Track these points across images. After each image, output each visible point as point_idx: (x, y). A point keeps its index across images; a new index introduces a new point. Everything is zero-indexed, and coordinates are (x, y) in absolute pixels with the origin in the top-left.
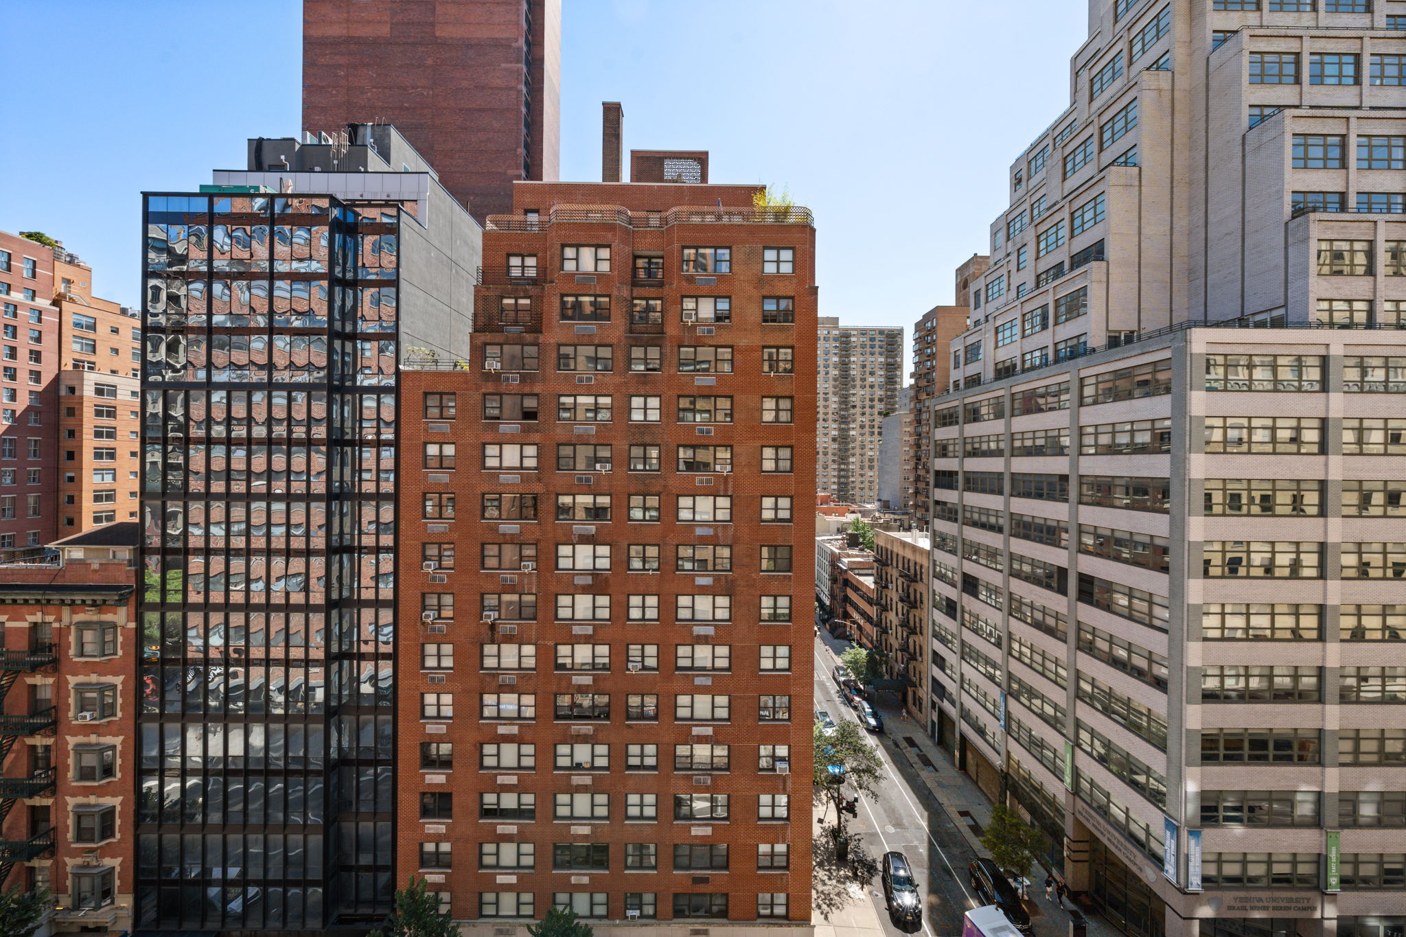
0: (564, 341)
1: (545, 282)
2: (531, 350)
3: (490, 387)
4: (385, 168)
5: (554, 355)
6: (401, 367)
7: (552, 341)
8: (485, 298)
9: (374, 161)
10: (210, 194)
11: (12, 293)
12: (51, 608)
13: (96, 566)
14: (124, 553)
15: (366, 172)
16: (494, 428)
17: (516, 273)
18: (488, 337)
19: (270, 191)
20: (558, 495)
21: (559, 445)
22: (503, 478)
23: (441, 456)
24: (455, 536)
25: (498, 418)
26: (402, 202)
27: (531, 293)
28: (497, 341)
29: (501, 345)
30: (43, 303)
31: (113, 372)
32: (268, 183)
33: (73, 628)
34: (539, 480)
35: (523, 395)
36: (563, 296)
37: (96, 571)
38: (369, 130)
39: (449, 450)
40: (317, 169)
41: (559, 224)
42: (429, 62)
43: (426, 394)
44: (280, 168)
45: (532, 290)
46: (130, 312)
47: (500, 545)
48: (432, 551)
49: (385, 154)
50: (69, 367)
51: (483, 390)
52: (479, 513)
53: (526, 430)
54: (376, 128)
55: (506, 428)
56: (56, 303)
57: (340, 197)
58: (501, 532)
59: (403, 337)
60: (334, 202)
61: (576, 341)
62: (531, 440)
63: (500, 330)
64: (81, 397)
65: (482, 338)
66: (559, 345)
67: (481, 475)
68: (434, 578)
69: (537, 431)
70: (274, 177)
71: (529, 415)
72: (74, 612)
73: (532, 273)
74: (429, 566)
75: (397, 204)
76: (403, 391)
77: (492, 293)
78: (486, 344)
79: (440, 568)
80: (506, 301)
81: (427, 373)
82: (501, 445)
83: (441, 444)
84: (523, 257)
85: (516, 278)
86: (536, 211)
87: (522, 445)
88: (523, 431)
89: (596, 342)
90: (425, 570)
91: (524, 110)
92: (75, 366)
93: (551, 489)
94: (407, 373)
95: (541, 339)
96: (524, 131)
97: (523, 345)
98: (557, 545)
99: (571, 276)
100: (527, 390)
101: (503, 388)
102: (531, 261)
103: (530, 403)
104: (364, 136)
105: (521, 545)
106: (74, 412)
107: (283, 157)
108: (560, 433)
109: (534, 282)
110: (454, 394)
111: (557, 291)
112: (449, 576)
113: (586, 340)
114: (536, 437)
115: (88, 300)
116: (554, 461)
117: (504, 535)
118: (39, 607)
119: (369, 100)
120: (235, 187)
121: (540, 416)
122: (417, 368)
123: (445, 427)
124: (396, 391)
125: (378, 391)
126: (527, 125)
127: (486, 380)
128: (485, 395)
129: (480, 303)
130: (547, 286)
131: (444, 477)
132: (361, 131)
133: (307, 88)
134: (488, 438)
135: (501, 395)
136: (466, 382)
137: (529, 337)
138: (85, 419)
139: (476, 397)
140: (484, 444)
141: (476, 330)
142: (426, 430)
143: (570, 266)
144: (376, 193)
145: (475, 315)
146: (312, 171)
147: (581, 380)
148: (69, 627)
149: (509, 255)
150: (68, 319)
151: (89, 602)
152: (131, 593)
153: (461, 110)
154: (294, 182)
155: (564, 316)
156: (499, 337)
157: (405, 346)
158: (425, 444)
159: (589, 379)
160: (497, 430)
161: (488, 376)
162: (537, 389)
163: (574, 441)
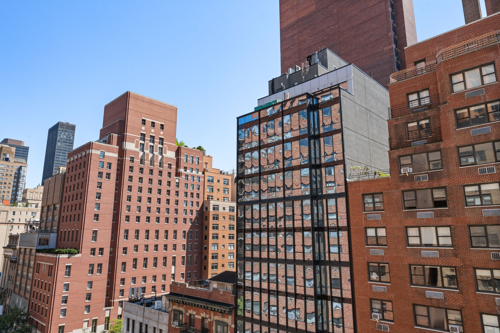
0: (462, 143)
1: (439, 104)
2: (435, 156)
3: (406, 186)
4: (326, 71)
5: (455, 155)
6: (348, 180)
7: (452, 145)
8: (396, 126)
9: (321, 70)
10: (258, 110)
11: (193, 171)
12: (208, 311)
13: (221, 293)
14: (229, 287)
15: (318, 77)
16: (414, 215)
17: (415, 104)
18: (401, 151)
19: (281, 101)
20: (475, 269)
21: (469, 226)
22: (424, 253)
23: (377, 237)
24: (392, 296)
25: (415, 208)
26: (339, 84)
27: (429, 115)
28: (408, 153)
29: (411, 155)
30: (200, 173)
31: (218, 199)
32: (279, 97)
33: (214, 322)
34: (456, 255)
35: (432, 189)
36: (455, 110)
37: (221, 295)
38: (316, 55)
39: (382, 232)
40: (296, 84)
41: (445, 62)
42: (335, 11)
43: (364, 195)
44: (281, 89)
45: (429, 113)
46: (223, 172)
47: (428, 307)
48: (377, 306)
49: (325, 65)
50: (206, 199)
51: (402, 189)
52: (408, 279)
53: (438, 215)
54: (320, 53)
55: (421, 215)
56: (203, 173)
57: (310, 92)
58: (427, 296)
59: (347, 161)
60: (309, 96)
61: (473, 141)
62: (444, 223)
63: (409, 145)
64: (209, 212)
65: (397, 153)
66: (458, 147)
67: (407, 250)
68: (380, 327)
69: (448, 216)
70: (281, 94)
71: (439, 203)
72: (215, 315)
73: (427, 101)
74: (376, 317)
75: (338, 87)
76: (350, 195)
77: (401, 121)
78: (400, 157)
79: (383, 319)
80: (410, 125)
81: (363, 182)
82: (419, 227)
83: (376, 228)
84: (418, 93)
85: (416, 108)
86: (424, 60)
87: (436, 227)
88: (436, 216)
89: (493, 138)
90: (374, 319)
91: (390, 9)
92: (208, 198)
93: (468, 263)
94: (351, 183)
95: (442, 145)
96: (391, 21)
97: (428, 152)
98: (481, 314)
99: (461, 95)
100: (436, 184)
101: (416, 185)
102: (425, 94)
103: (439, 194)
104: (315, 59)
105: (446, 309)
106: (207, 218)
107: (282, 84)
108: (470, 217)
109: (429, 107)
110: (382, 193)
111: (451, 109)
112: (390, 326)
113: (483, 139)
114: (449, 220)
115: (211, 169)
116: (468, 240)
117: (431, 299)
118: (204, 310)
119: (308, 44)
120: (267, 104)
121: (449, 203)
122: (355, 179)
123: (378, 216)
124: (346, 195)
125: (336, 196)
126: (393, 17)
127: (404, 181)
128: (403, 192)
129: (393, 130)
130: (441, 107)
131: (380, 252)
132: (313, 58)
133: (282, 51)
134: (409, 222)
135: (415, 190)
136: (389, 185)
137: (431, 146)
138: (210, 221)
139: (397, 194)
140: (407, 228)
141: (391, 149)
142: (365, 219)
143: (458, 88)
144: (325, 85)
145: (390, 139)
146: (294, 86)
147: (483, 171)
148: (213, 322)
149: (408, 95)
150: (207, 178)
151: (220, 311)
152: (233, 309)
153: (353, 28)
154: (289, 93)
155: (459, 125)
156: (408, 150)
157: (349, 167)
158: (366, 228)
159: (491, 170)
160: (415, 217)
161: (404, 178)
162: (444, 183)
163: (484, 222)
